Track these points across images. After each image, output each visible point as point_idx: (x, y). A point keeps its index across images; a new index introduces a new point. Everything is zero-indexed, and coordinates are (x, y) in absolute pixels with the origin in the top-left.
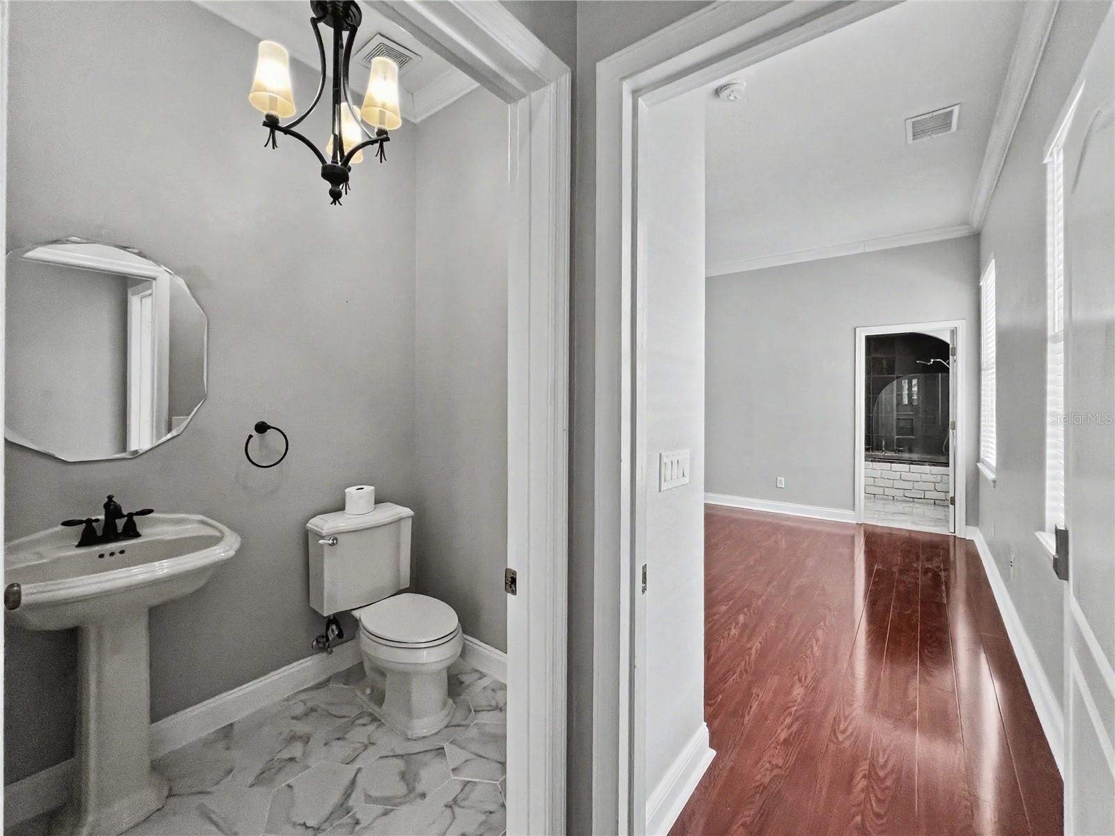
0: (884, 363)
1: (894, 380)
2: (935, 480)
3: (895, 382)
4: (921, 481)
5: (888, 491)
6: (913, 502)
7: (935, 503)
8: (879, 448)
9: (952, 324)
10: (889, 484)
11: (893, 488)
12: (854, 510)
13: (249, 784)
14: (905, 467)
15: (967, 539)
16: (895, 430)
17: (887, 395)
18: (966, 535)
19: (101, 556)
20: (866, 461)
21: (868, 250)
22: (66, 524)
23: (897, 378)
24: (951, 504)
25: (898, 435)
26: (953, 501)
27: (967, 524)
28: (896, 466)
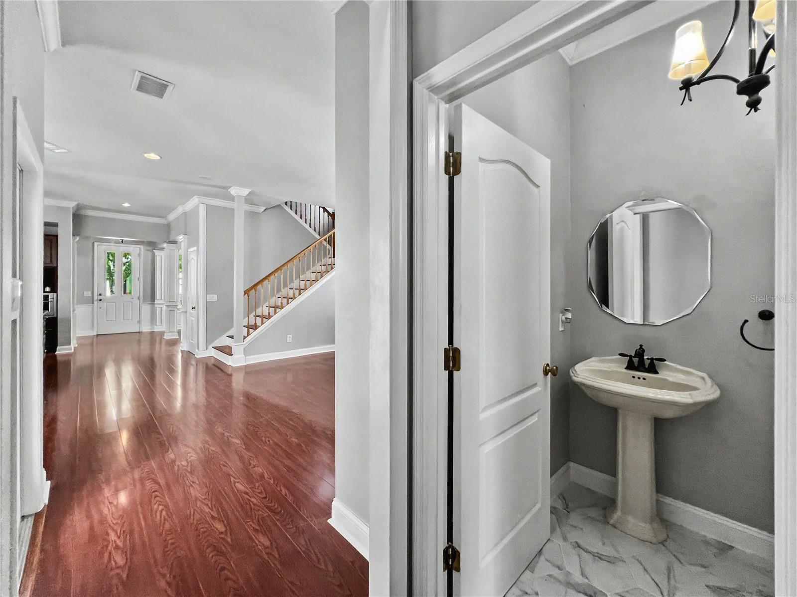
13: (707, 584)
19: (634, 377)
22: (621, 355)
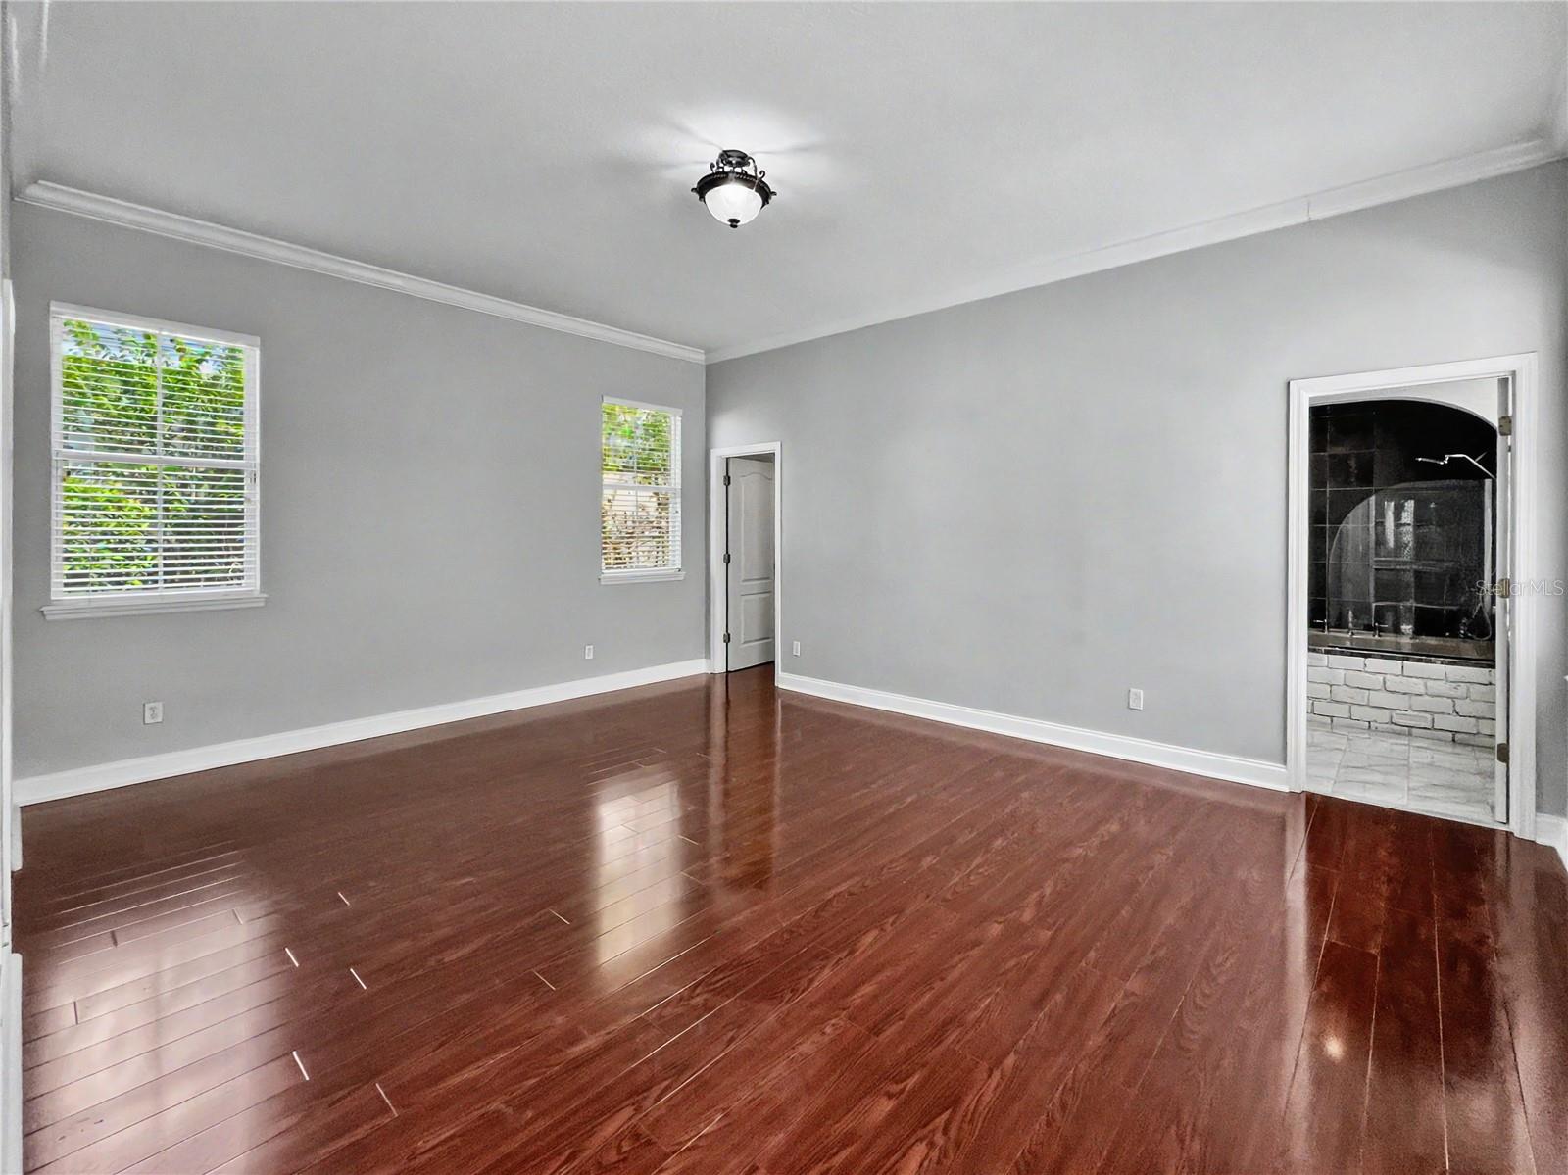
0: (1353, 463)
1: (1371, 495)
2: (1453, 693)
3: (1373, 499)
4: (1426, 694)
5: (1357, 712)
6: (1410, 734)
7: (1454, 740)
8: (1340, 624)
9: (1503, 366)
10: (1361, 697)
11: (1368, 705)
12: (1285, 762)
14: (1395, 665)
15: (1539, 841)
16: (1372, 591)
17: (1356, 524)
18: (1535, 834)
20: (1310, 650)
21: (1318, 214)
23: (1376, 491)
24: (1500, 759)
25: (1377, 601)
26: (1504, 754)
27: (1539, 808)
28: (1374, 663)
